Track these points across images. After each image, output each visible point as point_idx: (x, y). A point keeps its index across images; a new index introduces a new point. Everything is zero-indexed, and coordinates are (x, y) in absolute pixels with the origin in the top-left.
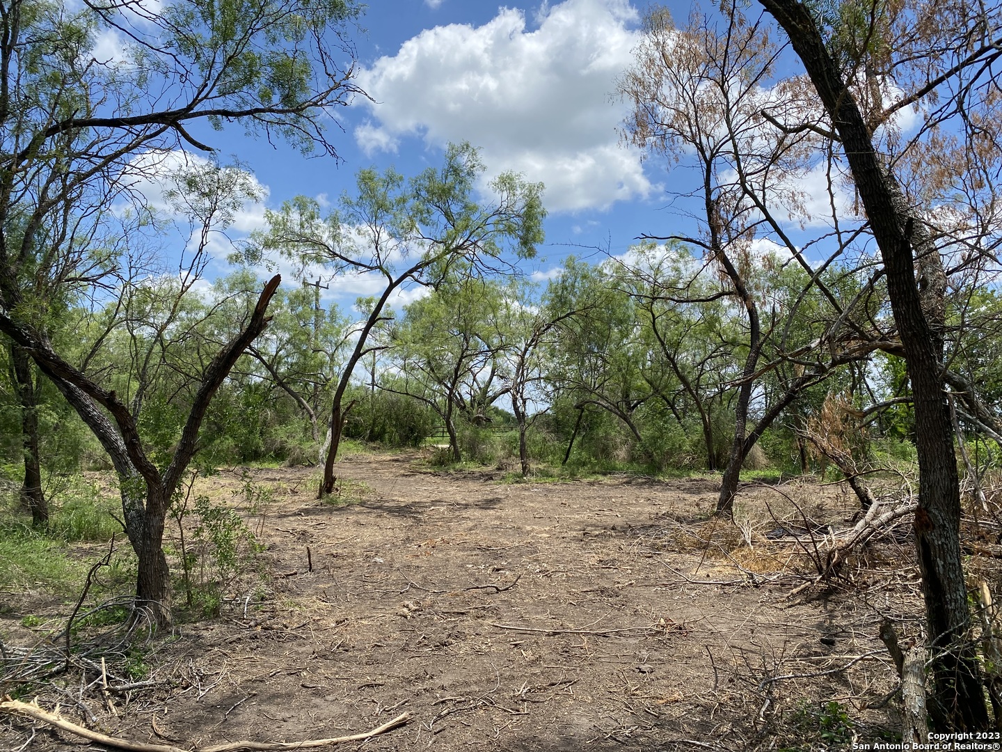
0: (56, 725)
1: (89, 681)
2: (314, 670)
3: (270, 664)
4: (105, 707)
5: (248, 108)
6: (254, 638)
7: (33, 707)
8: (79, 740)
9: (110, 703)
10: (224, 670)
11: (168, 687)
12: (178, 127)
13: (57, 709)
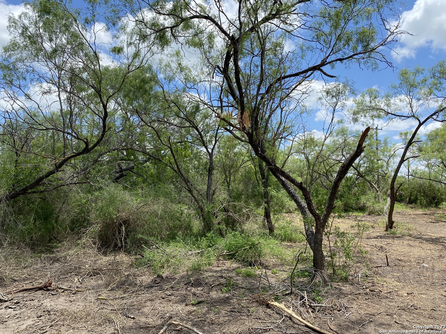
0: (291, 315)
1: (301, 300)
2: (400, 316)
4: (308, 312)
6: (366, 294)
7: (282, 306)
8: (300, 324)
9: (310, 311)
10: (355, 306)
11: (332, 309)
12: (321, 70)
13: (291, 309)
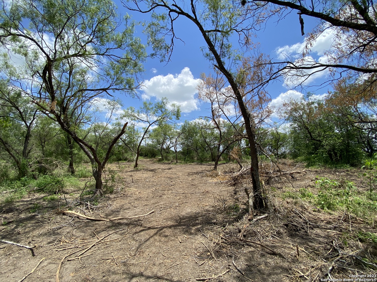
0: (79, 216)
1: (86, 206)
2: (134, 202)
3: (125, 202)
4: (89, 211)
5: (121, 88)
6: (121, 197)
7: (73, 212)
8: (83, 218)
9: (90, 211)
10: (115, 203)
11: (103, 207)
12: (106, 92)
13: (79, 212)
